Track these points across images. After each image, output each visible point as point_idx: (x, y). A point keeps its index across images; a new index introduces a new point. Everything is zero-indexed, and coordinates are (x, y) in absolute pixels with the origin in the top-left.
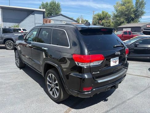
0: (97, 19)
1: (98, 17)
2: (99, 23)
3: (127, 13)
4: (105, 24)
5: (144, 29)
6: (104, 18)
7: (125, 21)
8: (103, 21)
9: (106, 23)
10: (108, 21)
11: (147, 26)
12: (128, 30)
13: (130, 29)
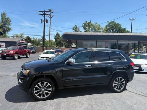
11: (21, 41)
12: (2, 45)
13: (5, 43)
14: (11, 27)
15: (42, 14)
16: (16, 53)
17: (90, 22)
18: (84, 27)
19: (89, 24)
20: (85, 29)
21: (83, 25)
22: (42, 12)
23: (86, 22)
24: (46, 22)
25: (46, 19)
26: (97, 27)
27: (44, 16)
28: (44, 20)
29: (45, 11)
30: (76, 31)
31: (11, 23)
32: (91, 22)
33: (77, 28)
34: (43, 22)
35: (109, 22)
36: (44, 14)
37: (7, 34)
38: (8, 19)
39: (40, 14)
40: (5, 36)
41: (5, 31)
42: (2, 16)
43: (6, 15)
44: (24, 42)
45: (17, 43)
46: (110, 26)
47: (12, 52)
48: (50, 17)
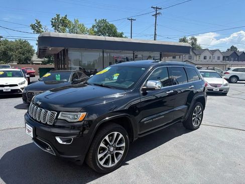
17: (65, 18)
18: (55, 26)
21: (52, 22)
23: (58, 16)
30: (38, 32)
35: (97, 21)
46: (100, 27)
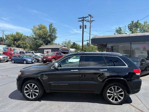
0: (12, 40)
1: (12, 38)
2: (14, 44)
3: (44, 36)
4: (21, 45)
5: (62, 50)
6: (19, 39)
7: (43, 43)
8: (19, 42)
9: (23, 44)
10: (24, 42)
11: (63, 48)
12: (48, 51)
13: (51, 50)
14: (57, 35)
15: (81, 21)
16: (53, 58)
17: (137, 22)
18: (130, 28)
19: (136, 24)
20: (131, 30)
21: (129, 26)
22: (81, 18)
23: (133, 22)
24: (84, 28)
25: (84, 25)
26: (147, 27)
27: (83, 22)
28: (83, 26)
29: (84, 17)
30: (120, 34)
31: (56, 32)
32: (139, 22)
33: (121, 30)
34: (82, 28)
36: (83, 21)
37: (54, 42)
38: (54, 28)
39: (79, 21)
40: (52, 44)
41: (52, 40)
42: (50, 27)
43: (52, 25)
44: (66, 48)
45: (60, 50)
47: (50, 57)
48: (90, 22)
